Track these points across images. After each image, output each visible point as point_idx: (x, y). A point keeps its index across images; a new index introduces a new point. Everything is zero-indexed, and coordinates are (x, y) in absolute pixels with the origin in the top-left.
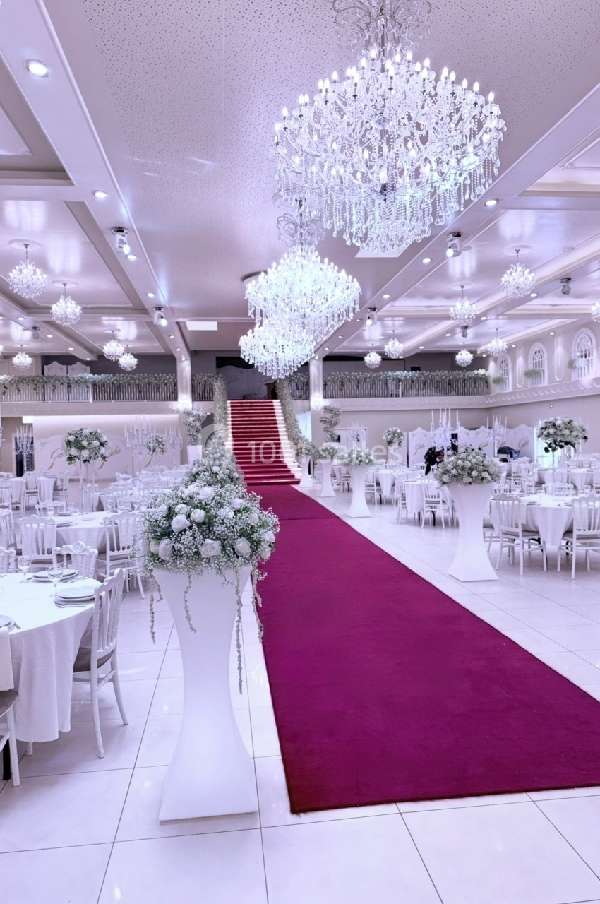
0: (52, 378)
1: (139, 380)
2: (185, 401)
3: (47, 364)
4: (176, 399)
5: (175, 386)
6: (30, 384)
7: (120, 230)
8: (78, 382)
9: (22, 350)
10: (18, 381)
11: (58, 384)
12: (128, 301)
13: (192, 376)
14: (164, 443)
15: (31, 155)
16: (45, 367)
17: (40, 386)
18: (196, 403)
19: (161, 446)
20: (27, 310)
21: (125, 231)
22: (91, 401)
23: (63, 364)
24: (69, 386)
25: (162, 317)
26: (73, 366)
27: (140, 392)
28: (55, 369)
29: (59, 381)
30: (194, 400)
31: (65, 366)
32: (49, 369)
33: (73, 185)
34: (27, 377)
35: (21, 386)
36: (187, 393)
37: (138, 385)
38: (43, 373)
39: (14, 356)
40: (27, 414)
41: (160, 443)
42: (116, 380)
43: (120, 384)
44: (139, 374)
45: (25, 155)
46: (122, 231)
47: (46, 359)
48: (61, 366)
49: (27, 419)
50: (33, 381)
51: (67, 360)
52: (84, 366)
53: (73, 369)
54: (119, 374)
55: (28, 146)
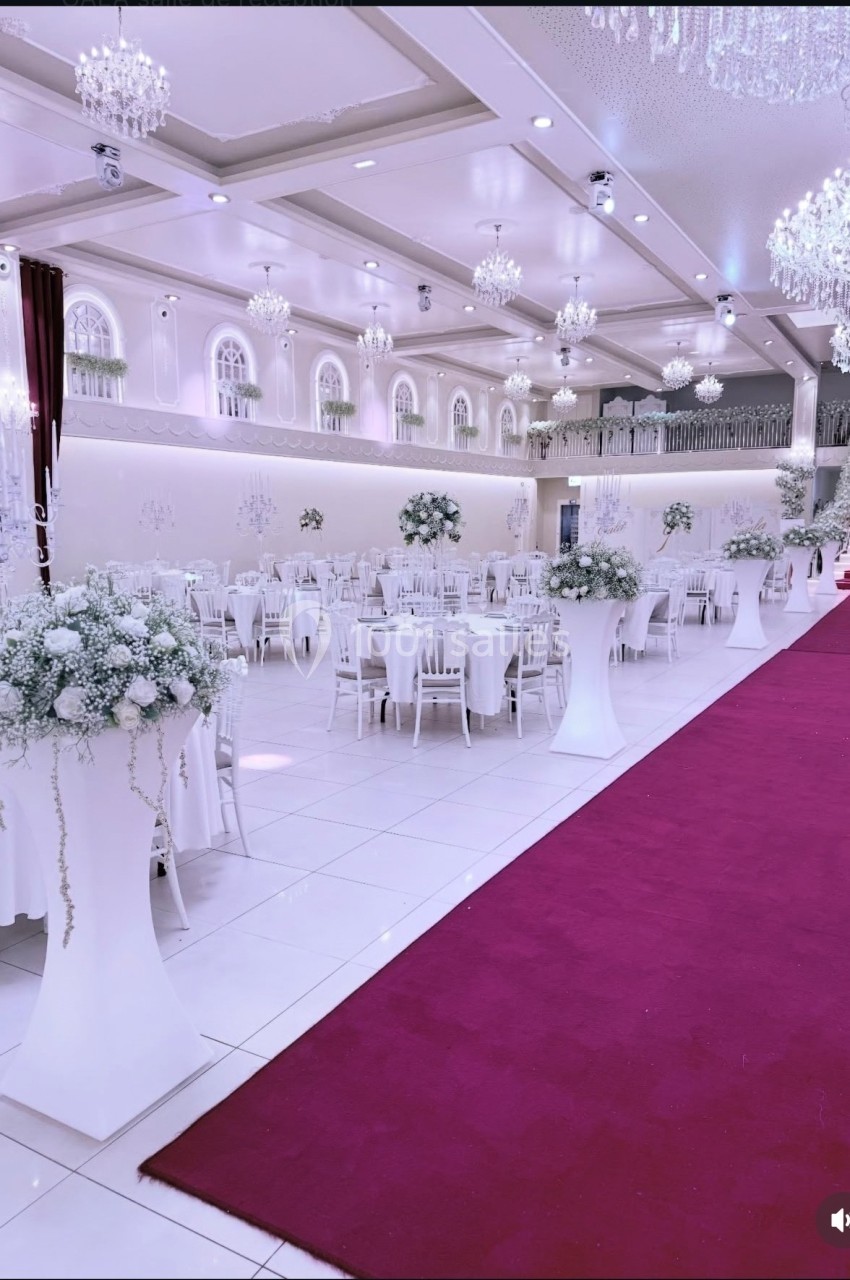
0: (608, 421)
1: (731, 416)
2: (803, 449)
3: (607, 402)
4: (787, 444)
5: (788, 423)
6: (580, 431)
7: (599, 176)
8: (643, 425)
9: (565, 384)
10: (565, 428)
11: (616, 429)
12: (678, 291)
13: (820, 405)
14: (690, 515)
15: (433, 83)
16: (605, 406)
17: (595, 433)
18: (821, 450)
19: (685, 520)
20: (546, 324)
21: (607, 176)
22: (659, 452)
23: (629, 401)
24: (632, 432)
25: (729, 312)
26: (643, 402)
27: (732, 435)
28: (619, 408)
29: (617, 424)
30: (819, 444)
31: (631, 402)
32: (610, 408)
33: (496, 116)
34: (577, 422)
35: (568, 435)
36: (807, 434)
37: (730, 424)
38: (601, 415)
39: (555, 394)
40: (574, 474)
41: (683, 515)
42: (696, 419)
43: (702, 425)
44: (733, 408)
45: (427, 87)
46: (602, 177)
47: (609, 394)
48: (625, 402)
49: (574, 481)
50: (584, 426)
51: (634, 393)
52: (658, 401)
53: (641, 406)
54: (703, 409)
55: (424, 71)
